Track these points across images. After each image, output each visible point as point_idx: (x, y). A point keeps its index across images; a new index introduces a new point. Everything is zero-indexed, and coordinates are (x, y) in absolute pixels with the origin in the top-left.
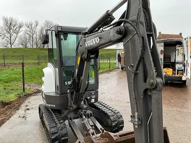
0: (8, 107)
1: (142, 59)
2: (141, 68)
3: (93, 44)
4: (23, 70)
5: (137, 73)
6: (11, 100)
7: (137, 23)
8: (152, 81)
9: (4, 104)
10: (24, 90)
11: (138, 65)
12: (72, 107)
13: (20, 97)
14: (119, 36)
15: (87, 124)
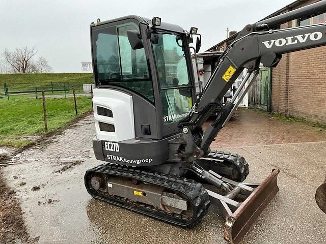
12: (199, 154)
15: (213, 178)
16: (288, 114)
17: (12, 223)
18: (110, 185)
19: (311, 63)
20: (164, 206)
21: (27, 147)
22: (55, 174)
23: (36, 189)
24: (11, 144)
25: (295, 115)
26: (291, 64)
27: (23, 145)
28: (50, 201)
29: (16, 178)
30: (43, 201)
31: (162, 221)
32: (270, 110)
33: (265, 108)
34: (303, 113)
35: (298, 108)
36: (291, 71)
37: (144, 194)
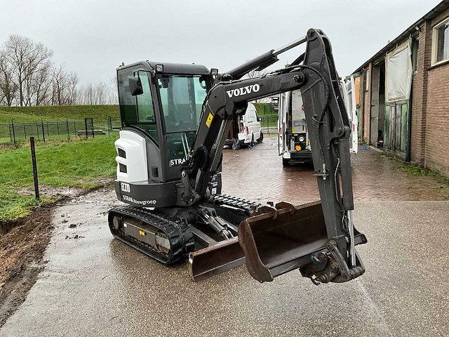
0: (22, 228)
1: (328, 108)
2: (326, 117)
3: (245, 93)
4: (33, 152)
5: (322, 124)
6: (20, 216)
7: (320, 70)
8: (340, 129)
9: (6, 226)
10: (37, 196)
11: (324, 114)
12: (194, 197)
13: (34, 210)
14: (297, 84)
15: (216, 224)
16: (425, 164)
17: (37, 250)
18: (125, 225)
19: (446, 95)
20: (157, 246)
21: (93, 190)
22: (99, 215)
23: (73, 226)
24: (80, 186)
25: (431, 166)
26: (429, 95)
27: (90, 187)
28: (76, 237)
29: (63, 216)
30: (70, 236)
31: (153, 259)
32: (409, 158)
33: (404, 155)
34: (438, 164)
35: (434, 158)
36: (428, 106)
37: (146, 234)
